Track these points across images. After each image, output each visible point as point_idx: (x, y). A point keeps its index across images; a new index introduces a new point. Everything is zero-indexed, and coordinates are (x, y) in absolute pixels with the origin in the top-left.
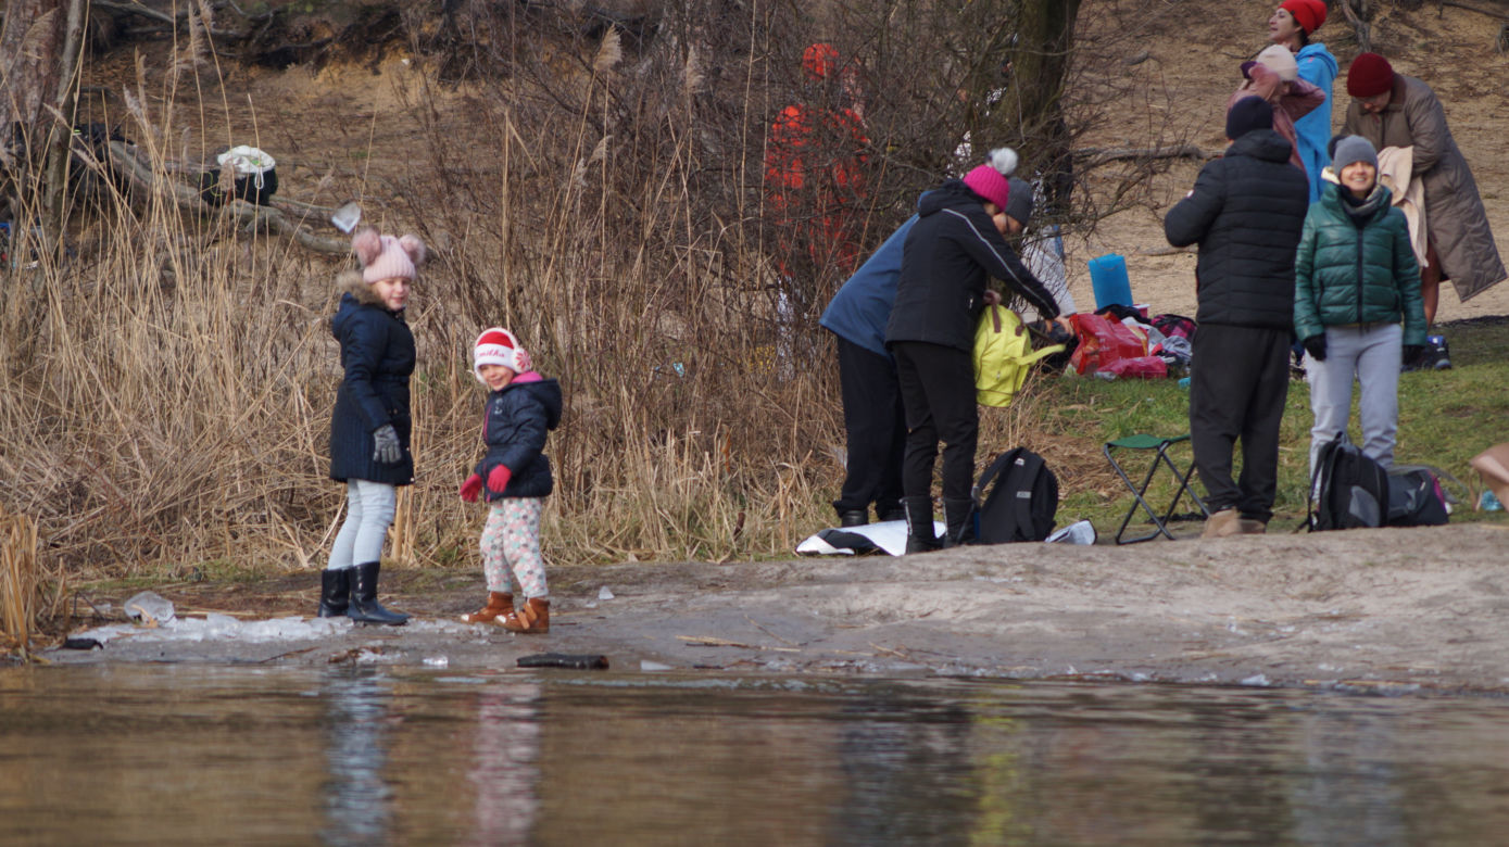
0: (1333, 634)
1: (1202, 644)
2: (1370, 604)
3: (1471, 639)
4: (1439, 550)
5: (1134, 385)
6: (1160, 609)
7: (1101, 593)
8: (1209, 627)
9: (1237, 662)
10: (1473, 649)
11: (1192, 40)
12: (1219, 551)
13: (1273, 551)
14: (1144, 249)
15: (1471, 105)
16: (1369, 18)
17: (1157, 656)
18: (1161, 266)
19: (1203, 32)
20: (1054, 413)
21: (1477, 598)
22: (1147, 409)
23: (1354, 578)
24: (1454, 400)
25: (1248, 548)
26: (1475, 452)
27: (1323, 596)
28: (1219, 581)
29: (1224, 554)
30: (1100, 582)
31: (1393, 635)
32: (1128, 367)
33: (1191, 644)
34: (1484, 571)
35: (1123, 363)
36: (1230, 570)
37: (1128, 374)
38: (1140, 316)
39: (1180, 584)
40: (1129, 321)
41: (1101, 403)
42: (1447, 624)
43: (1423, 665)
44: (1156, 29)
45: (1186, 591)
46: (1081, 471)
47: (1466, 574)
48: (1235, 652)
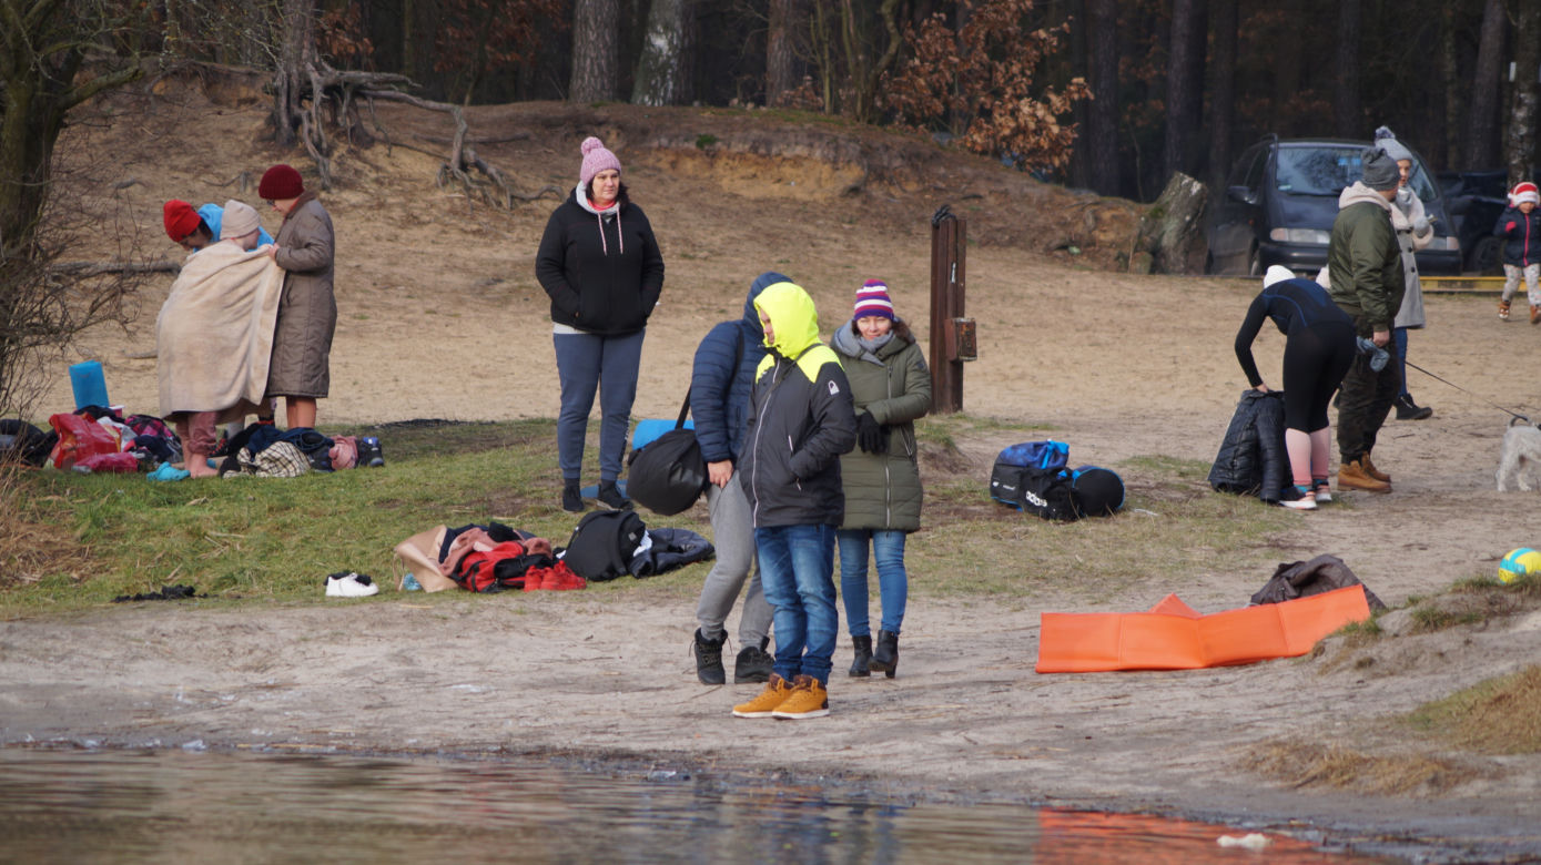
0: (267, 701)
1: (151, 713)
2: (301, 674)
3: (385, 705)
4: (362, 626)
5: (107, 479)
6: (115, 681)
7: (63, 668)
8: (159, 697)
9: (180, 728)
10: (384, 714)
11: (174, 168)
12: (172, 629)
13: (219, 629)
14: (129, 352)
15: (415, 232)
16: (328, 154)
17: (110, 724)
18: (144, 368)
19: (184, 161)
20: (32, 504)
21: (393, 668)
22: (116, 500)
23: (289, 651)
24: (384, 494)
25: (197, 626)
26: (400, 539)
27: (261, 668)
28: (171, 655)
29: (176, 631)
30: (62, 658)
31: (319, 703)
32: (102, 462)
33: (141, 712)
34: (400, 645)
35: (98, 458)
36: (180, 645)
37: (100, 469)
38: (115, 416)
39: (135, 658)
40: (105, 421)
41: (76, 493)
42: (366, 692)
43: (342, 729)
44: (141, 158)
45: (141, 664)
46: (54, 555)
47: (384, 648)
48: (179, 719)
